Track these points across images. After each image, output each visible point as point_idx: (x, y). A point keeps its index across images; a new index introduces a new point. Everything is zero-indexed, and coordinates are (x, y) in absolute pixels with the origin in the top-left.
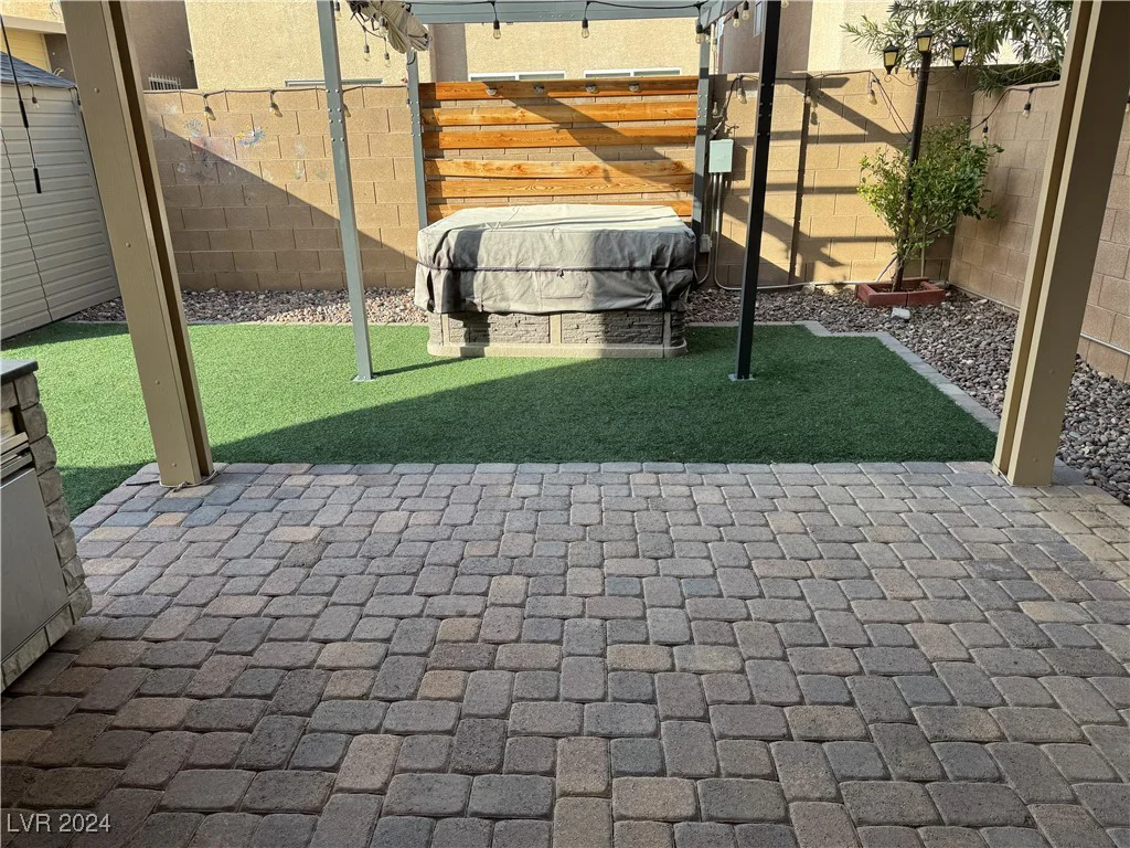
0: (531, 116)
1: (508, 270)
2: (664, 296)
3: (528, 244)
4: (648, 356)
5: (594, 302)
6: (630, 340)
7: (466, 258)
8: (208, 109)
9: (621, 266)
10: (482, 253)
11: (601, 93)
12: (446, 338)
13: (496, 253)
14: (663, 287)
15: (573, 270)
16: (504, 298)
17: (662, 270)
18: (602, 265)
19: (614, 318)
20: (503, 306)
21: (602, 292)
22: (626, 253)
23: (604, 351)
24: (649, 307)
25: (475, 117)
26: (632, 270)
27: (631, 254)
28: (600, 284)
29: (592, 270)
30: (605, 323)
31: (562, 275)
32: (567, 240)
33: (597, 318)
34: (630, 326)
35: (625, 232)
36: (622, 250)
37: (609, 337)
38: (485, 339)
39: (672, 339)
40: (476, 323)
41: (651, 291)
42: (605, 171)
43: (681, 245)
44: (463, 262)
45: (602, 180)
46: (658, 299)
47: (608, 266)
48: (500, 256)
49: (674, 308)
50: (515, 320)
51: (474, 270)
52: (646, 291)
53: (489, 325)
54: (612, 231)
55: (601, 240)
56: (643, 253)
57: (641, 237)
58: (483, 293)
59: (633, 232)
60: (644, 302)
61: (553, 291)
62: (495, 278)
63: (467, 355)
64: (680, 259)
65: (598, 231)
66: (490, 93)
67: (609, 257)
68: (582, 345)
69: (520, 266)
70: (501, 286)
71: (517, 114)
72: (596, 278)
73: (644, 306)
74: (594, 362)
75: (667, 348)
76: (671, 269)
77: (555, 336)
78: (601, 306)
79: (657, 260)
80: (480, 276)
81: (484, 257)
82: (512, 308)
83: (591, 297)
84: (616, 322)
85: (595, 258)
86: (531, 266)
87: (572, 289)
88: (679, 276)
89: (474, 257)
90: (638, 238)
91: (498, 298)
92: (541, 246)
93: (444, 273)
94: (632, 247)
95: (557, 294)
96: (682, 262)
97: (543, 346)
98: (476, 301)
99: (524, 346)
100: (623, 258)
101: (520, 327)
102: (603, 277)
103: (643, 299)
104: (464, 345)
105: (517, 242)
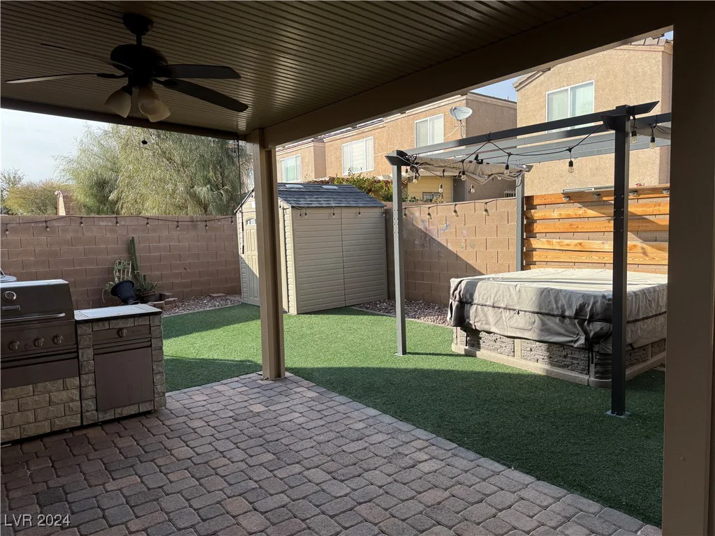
0: (591, 213)
1: (489, 306)
2: (586, 339)
3: (500, 292)
4: (577, 381)
5: (539, 335)
6: (563, 366)
7: (468, 296)
8: (429, 214)
9: (555, 313)
10: (476, 295)
11: (641, 196)
12: (459, 342)
13: (484, 295)
14: (586, 333)
15: (525, 311)
16: (487, 323)
17: (585, 320)
18: (543, 311)
19: (554, 348)
20: (486, 327)
21: (545, 329)
22: (560, 305)
23: (547, 371)
24: (576, 345)
25: (555, 214)
26: (563, 317)
27: (563, 306)
28: (543, 324)
29: (538, 313)
30: (548, 350)
31: (518, 313)
32: (523, 291)
33: (544, 346)
34: (565, 357)
35: (561, 291)
36: (556, 302)
37: (552, 360)
38: (478, 347)
39: (596, 373)
40: (474, 337)
41: (578, 334)
42: (643, 248)
43: (599, 304)
44: (466, 298)
45: (642, 255)
46: (582, 341)
47: (547, 312)
48: (485, 297)
49: (597, 350)
50: (494, 338)
51: (471, 304)
52: (574, 333)
53: (480, 338)
54: (552, 289)
55: (545, 294)
56: (570, 306)
57: (570, 295)
58: (476, 317)
59: (565, 291)
60: (571, 341)
61: (513, 323)
62: (482, 310)
63: (468, 354)
64: (598, 314)
65: (541, 289)
66: (565, 200)
67: (548, 306)
68: (533, 362)
69: (495, 305)
70: (485, 315)
71: (581, 212)
72: (541, 320)
73: (572, 344)
74: (539, 376)
75: (592, 379)
76: (592, 320)
77: (518, 353)
78: (542, 338)
79: (580, 311)
80: (474, 307)
81: (477, 298)
82: (492, 330)
83: (537, 331)
84: (557, 351)
85: (540, 306)
86: (502, 305)
87: (523, 324)
88: (596, 327)
89: (472, 295)
90: (568, 296)
91: (484, 322)
92: (508, 294)
93: (456, 303)
94: (563, 301)
95: (515, 325)
96: (599, 317)
97: (510, 358)
98: (471, 322)
99: (499, 355)
100: (557, 308)
101: (498, 343)
102: (545, 318)
103: (572, 339)
104: (467, 347)
105: (495, 289)
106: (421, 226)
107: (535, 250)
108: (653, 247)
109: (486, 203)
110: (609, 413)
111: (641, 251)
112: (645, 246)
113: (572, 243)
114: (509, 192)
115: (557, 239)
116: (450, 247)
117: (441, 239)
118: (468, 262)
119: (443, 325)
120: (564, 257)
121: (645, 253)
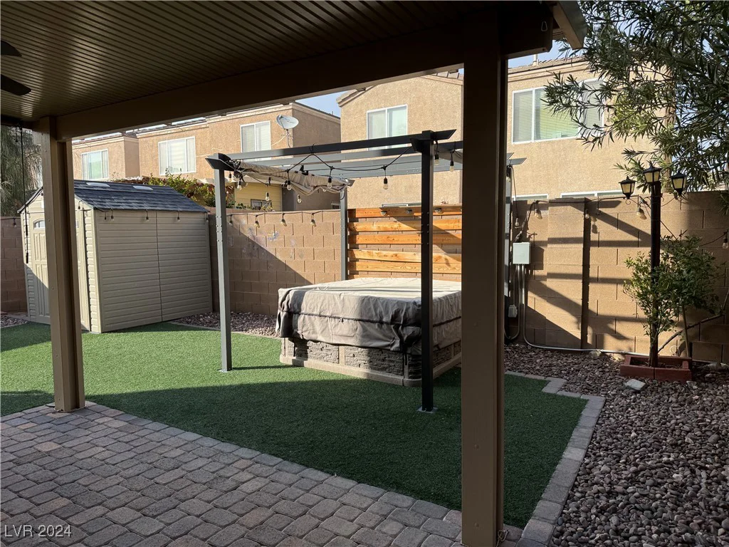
0: (404, 227)
1: (316, 315)
2: (401, 342)
3: (326, 301)
4: (394, 383)
5: (361, 341)
6: (383, 369)
7: (296, 306)
8: (257, 222)
9: (375, 319)
10: (304, 305)
11: (444, 213)
12: (287, 354)
13: (311, 305)
14: (401, 337)
15: (349, 319)
16: (314, 332)
17: (399, 325)
18: (365, 318)
19: (374, 352)
20: (313, 337)
21: (366, 335)
22: (378, 312)
23: (368, 374)
24: (392, 349)
25: (375, 227)
26: (381, 323)
27: (381, 313)
28: (364, 330)
29: (359, 320)
30: (369, 355)
31: (343, 321)
32: (346, 301)
33: (365, 351)
34: (384, 360)
35: (379, 298)
36: (375, 310)
37: (372, 365)
38: (306, 357)
39: (410, 373)
40: (302, 346)
41: (394, 338)
43: (410, 310)
44: (294, 308)
46: (397, 345)
47: (367, 319)
48: (312, 307)
49: (409, 352)
50: (321, 347)
51: (299, 313)
52: (390, 338)
53: (308, 348)
54: (371, 297)
55: (366, 303)
56: (387, 313)
57: (386, 302)
58: (305, 327)
59: (383, 298)
60: (389, 345)
61: (337, 330)
62: (310, 319)
63: (297, 364)
64: (410, 319)
65: (362, 297)
66: (382, 214)
67: (368, 313)
68: (354, 368)
69: (322, 314)
70: (313, 325)
71: (396, 225)
72: (362, 326)
73: (389, 348)
74: (361, 381)
75: (406, 379)
76: (405, 324)
77: (342, 359)
78: (364, 344)
79: (395, 317)
80: (302, 317)
81: (305, 307)
82: (318, 339)
83: (359, 337)
84: (376, 356)
85: (361, 313)
86: (328, 314)
87: (346, 331)
88: (409, 331)
89: (299, 305)
90: (385, 304)
91: (311, 331)
92: (333, 302)
93: (285, 313)
94: (381, 308)
95: (340, 333)
96: (412, 321)
97: (335, 365)
98: (298, 332)
99: (325, 363)
100: (376, 315)
101: (324, 351)
102: (366, 325)
103: (389, 343)
104: (295, 358)
105: (322, 299)
106: (248, 234)
107: (357, 260)
108: (454, 258)
109: (313, 214)
110: (420, 410)
111: (445, 262)
112: (448, 257)
113: (389, 254)
114: (335, 204)
115: (375, 250)
116: (279, 257)
117: (270, 248)
118: (298, 272)
119: (272, 336)
120: (383, 267)
121: (448, 264)
